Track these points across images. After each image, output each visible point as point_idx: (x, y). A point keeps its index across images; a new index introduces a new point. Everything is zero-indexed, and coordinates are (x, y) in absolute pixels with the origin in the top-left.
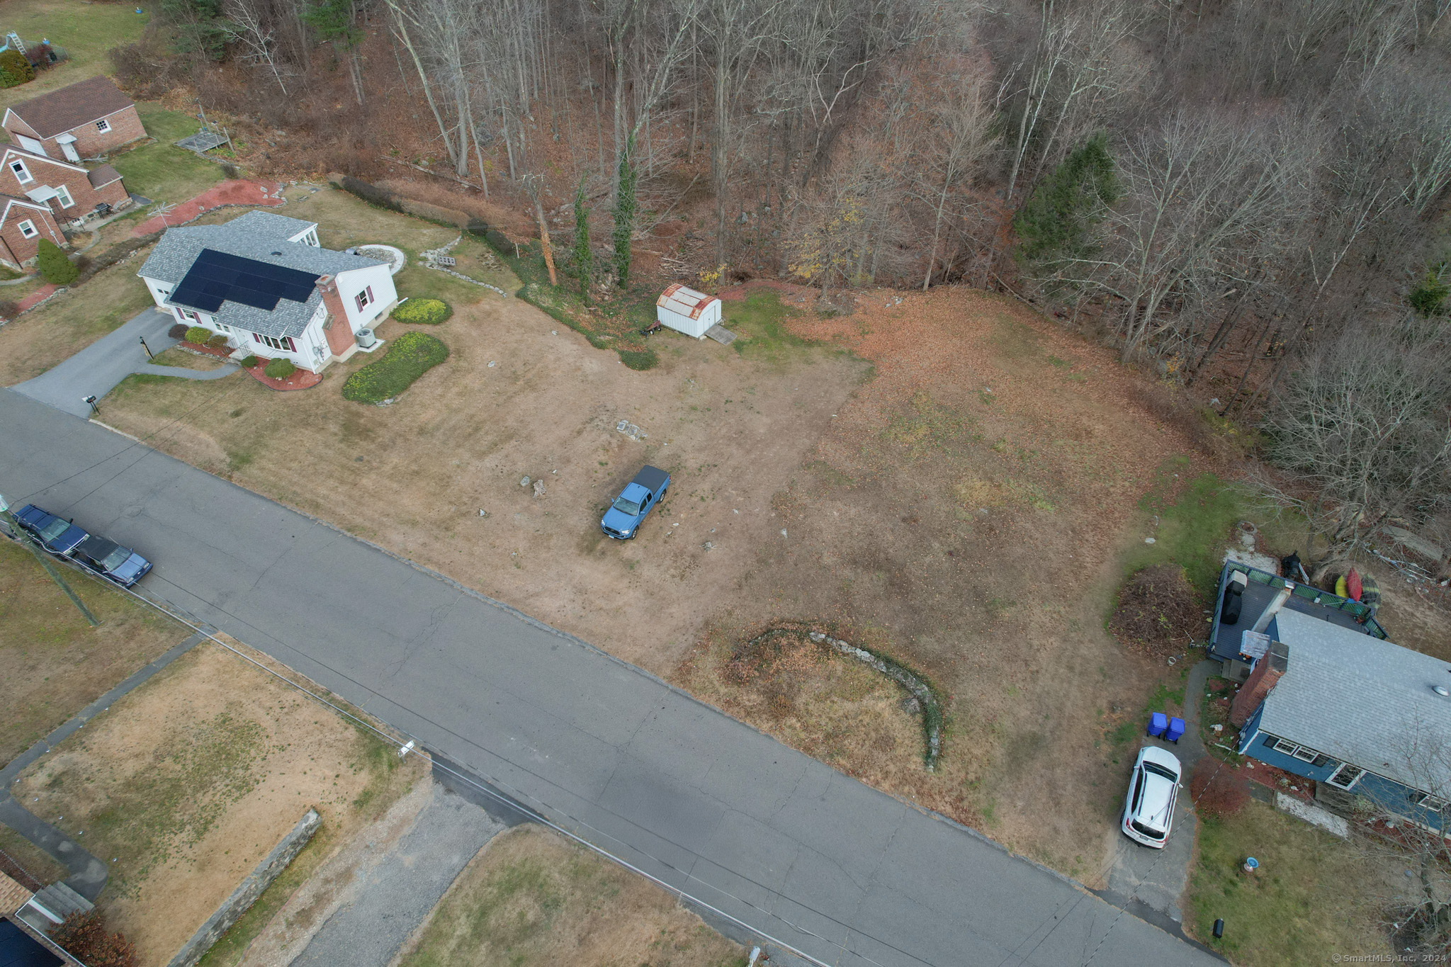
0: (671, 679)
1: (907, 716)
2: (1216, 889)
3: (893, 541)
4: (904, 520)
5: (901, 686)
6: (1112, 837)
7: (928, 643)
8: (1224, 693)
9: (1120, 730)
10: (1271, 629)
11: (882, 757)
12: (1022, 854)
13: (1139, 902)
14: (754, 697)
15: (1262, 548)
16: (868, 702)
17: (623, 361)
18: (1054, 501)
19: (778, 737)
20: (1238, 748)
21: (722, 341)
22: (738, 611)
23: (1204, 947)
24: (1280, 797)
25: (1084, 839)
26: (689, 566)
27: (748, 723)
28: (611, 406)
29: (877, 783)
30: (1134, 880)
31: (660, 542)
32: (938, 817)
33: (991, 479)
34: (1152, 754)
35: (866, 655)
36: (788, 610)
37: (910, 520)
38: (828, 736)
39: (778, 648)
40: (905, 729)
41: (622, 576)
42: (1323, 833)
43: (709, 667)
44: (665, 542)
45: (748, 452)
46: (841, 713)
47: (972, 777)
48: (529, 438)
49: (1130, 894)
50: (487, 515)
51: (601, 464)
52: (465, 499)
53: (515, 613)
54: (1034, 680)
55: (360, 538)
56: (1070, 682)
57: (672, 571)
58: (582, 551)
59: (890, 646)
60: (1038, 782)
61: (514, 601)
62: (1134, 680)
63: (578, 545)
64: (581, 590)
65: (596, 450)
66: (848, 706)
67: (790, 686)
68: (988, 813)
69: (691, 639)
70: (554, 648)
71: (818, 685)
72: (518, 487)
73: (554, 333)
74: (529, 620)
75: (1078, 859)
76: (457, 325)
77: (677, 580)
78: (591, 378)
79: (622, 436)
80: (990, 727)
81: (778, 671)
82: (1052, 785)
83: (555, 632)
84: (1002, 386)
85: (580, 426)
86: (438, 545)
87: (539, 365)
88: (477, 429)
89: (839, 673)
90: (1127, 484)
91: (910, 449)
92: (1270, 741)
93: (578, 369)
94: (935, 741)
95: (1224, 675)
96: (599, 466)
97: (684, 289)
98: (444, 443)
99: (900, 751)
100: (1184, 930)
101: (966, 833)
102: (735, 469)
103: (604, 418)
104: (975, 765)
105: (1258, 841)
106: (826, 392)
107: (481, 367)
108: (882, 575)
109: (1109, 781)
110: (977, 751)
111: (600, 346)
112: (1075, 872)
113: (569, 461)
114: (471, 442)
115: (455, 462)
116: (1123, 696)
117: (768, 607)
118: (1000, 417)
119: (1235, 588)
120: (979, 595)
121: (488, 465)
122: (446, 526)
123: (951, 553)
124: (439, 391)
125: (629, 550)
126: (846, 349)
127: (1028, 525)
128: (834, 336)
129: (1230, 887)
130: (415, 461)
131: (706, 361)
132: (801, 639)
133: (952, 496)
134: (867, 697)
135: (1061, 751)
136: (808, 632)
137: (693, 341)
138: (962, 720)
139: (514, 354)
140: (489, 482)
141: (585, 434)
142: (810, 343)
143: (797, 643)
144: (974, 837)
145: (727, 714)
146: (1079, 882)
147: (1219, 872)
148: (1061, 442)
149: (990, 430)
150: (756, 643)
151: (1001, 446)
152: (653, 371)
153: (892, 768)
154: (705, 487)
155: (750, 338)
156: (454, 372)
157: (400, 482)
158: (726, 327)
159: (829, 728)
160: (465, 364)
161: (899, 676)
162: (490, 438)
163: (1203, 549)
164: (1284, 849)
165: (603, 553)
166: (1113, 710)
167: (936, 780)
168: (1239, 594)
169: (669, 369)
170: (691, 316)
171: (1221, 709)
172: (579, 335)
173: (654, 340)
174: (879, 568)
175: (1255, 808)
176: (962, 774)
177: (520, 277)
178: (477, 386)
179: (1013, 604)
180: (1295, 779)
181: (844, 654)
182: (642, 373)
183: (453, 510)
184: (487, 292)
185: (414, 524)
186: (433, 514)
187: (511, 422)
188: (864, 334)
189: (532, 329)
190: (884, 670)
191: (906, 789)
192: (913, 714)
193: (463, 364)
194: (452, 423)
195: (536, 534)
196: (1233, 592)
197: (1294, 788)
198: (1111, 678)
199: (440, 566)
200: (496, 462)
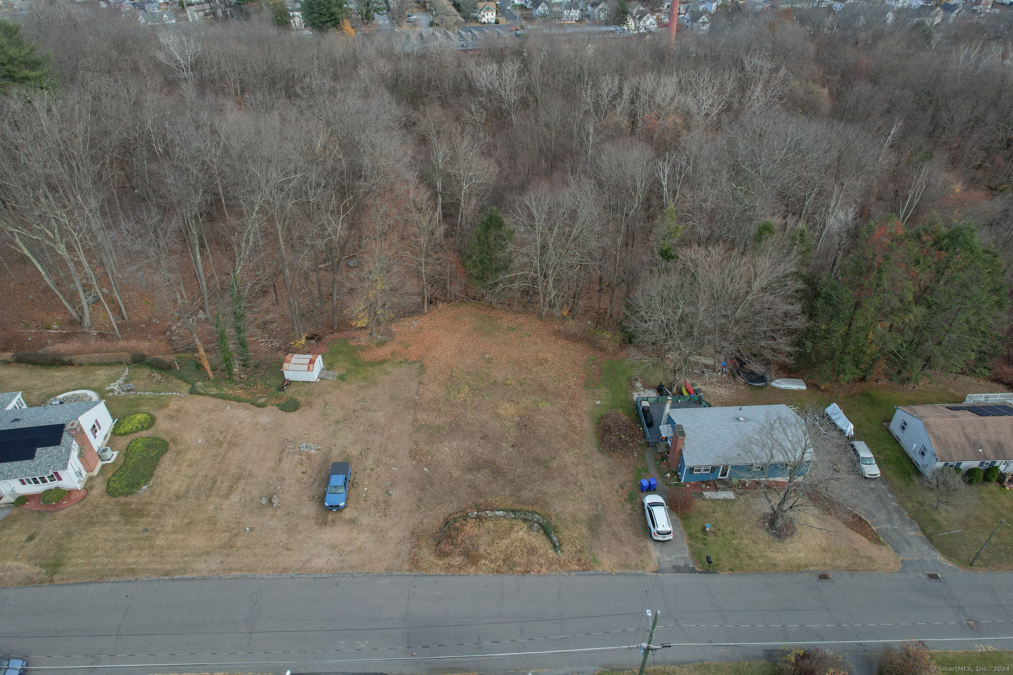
0: (410, 571)
1: (535, 533)
2: (700, 545)
3: (483, 451)
4: (482, 438)
5: (525, 520)
6: (650, 544)
7: (525, 494)
8: (663, 459)
9: (630, 495)
10: (670, 421)
11: (534, 558)
12: (618, 571)
13: (674, 567)
14: (458, 559)
15: (646, 387)
16: (513, 535)
17: (281, 410)
18: (547, 400)
19: (481, 573)
20: (679, 480)
21: (330, 378)
22: (425, 521)
23: (707, 572)
24: (705, 493)
25: (640, 551)
26: (386, 508)
27: (462, 573)
28: (290, 439)
29: (539, 571)
30: (668, 559)
31: (362, 502)
32: (574, 573)
33: (512, 401)
34: (650, 499)
35: (501, 513)
36: (449, 508)
37: (485, 437)
38: (504, 561)
39: (456, 529)
40: (538, 540)
41: (352, 529)
42: (726, 500)
43: (427, 554)
44: (365, 501)
45: (382, 434)
46: (504, 547)
47: (579, 547)
48: (251, 475)
49: (669, 565)
50: (252, 529)
51: (303, 473)
52: (233, 526)
53: (302, 576)
54: (582, 490)
55: (176, 577)
56: (598, 484)
57: (378, 515)
58: (320, 525)
59: (509, 503)
60: (608, 535)
61: (298, 569)
62: (624, 471)
63: (316, 523)
64: (333, 547)
65: (296, 467)
66: (505, 541)
67: (473, 545)
68: (594, 560)
69: (409, 545)
70: (337, 584)
71: (486, 538)
72: (261, 506)
73: (228, 408)
74: (313, 576)
75: (642, 561)
76: (163, 425)
77: (383, 518)
78: (268, 426)
79: (306, 452)
80: (575, 521)
81: (462, 541)
82: (614, 534)
83: (331, 576)
84: (493, 351)
85: (278, 457)
86: (231, 559)
87: (231, 431)
88: (214, 482)
89: (492, 528)
90: (575, 379)
91: (465, 401)
92: (691, 470)
93: (257, 424)
94: (555, 539)
95: (659, 451)
96: (302, 475)
97: (296, 356)
98: (197, 498)
99: (541, 551)
100: (697, 569)
101: (590, 574)
102: (380, 446)
103: (290, 446)
104: (578, 542)
105: (705, 516)
106: (405, 386)
107: (193, 445)
108: (487, 470)
109: (637, 521)
110: (575, 535)
111: (262, 406)
112: (644, 568)
113: (284, 479)
114: (215, 491)
115: (212, 507)
116: (623, 480)
117: (439, 511)
118: (500, 368)
119: (646, 409)
120: (537, 461)
121: (235, 500)
122: (229, 545)
123: (513, 446)
124: (175, 469)
125: (347, 514)
126: (402, 359)
127: (542, 417)
128: (392, 354)
129: (705, 542)
130: (185, 516)
131: (328, 393)
132: (465, 520)
133: (498, 417)
134: (512, 533)
135: (610, 517)
136: (467, 514)
137: (314, 384)
138: (561, 523)
139: (210, 429)
140: (241, 510)
141: (284, 460)
142: (382, 363)
143: (465, 523)
144: (594, 574)
145: (450, 574)
146: (647, 571)
147: (698, 537)
148: (535, 370)
149: (500, 376)
150: (444, 532)
151: (508, 382)
152: (301, 409)
153: (542, 561)
154: (370, 462)
155: (345, 371)
156: (177, 454)
157: (182, 533)
158: (328, 369)
159: (503, 556)
160: (182, 447)
161: (522, 516)
162: (226, 484)
163: (622, 397)
164: (716, 515)
165: (333, 522)
166: (622, 488)
167: (564, 557)
168: (648, 411)
169: (310, 405)
170: (309, 369)
171: (665, 467)
172: (245, 404)
173: (290, 392)
174: (484, 468)
175: (698, 503)
176: (574, 548)
177: (186, 381)
178: (198, 457)
179: (555, 458)
180: (707, 483)
181: (490, 518)
182: (296, 412)
183: (228, 535)
184: (169, 398)
185: (207, 553)
186: (217, 543)
187: (233, 470)
188: (407, 347)
189: (213, 411)
190: (513, 516)
191: (554, 567)
192: (538, 531)
193: (179, 447)
194: (195, 484)
195: (288, 527)
196: (646, 411)
197: (708, 487)
198: (614, 473)
199: (240, 570)
200: (239, 497)
